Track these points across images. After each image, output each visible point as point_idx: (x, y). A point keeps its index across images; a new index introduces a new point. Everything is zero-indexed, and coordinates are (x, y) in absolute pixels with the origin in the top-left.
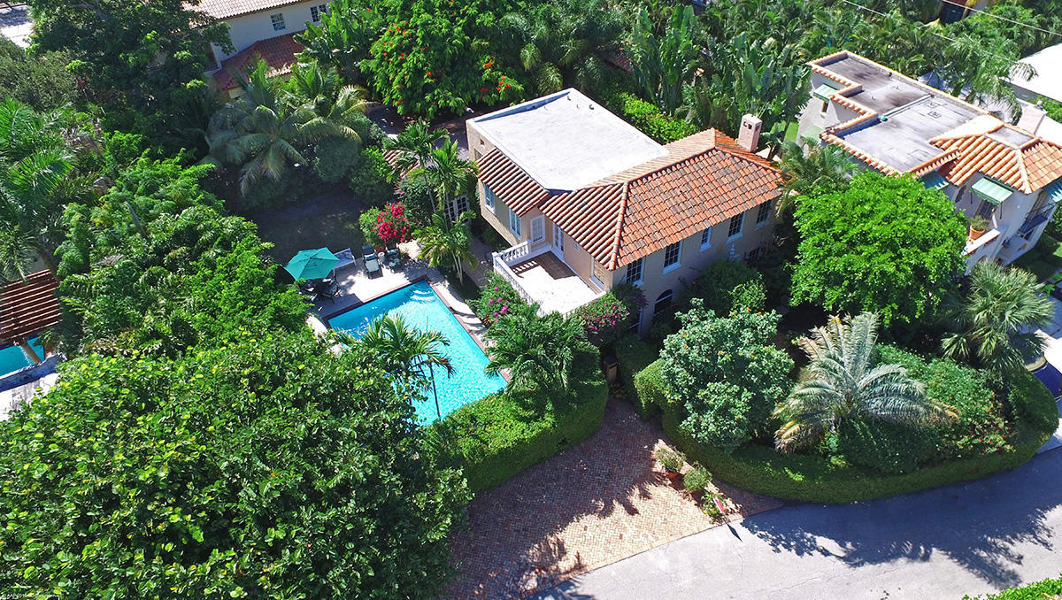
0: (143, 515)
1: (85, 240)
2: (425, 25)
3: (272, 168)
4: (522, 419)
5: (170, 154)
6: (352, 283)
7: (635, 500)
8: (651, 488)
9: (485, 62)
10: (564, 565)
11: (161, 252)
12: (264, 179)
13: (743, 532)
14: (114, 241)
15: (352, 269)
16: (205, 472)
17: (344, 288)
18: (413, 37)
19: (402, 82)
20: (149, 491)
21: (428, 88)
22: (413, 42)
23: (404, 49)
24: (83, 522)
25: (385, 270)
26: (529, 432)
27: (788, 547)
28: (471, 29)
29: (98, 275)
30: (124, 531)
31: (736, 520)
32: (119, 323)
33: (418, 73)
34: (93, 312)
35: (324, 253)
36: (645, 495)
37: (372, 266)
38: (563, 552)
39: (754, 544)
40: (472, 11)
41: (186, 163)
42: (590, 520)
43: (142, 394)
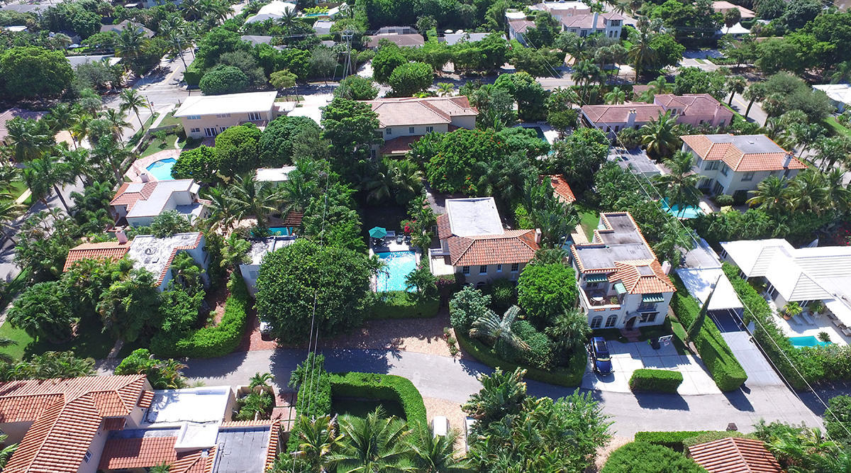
0: (302, 274)
1: (313, 208)
2: (449, 157)
3: (378, 195)
4: (408, 300)
5: (347, 183)
6: (390, 243)
7: (432, 340)
8: (439, 339)
9: (468, 177)
10: (400, 347)
11: (330, 216)
12: (374, 199)
13: (458, 362)
14: (319, 211)
15: (393, 238)
16: (316, 271)
17: (387, 244)
18: (443, 161)
19: (434, 177)
20: (304, 270)
21: (443, 181)
22: (443, 163)
23: (439, 164)
24: (291, 271)
25: (404, 242)
26: (407, 304)
27: (467, 372)
28: (466, 163)
29: (313, 218)
30: (297, 276)
31: (458, 358)
32: (313, 233)
33: (441, 174)
34: (308, 227)
35: (383, 230)
36: (436, 340)
37: (399, 240)
38: (402, 343)
39: (458, 366)
40: (469, 156)
41: (349, 188)
42: (415, 339)
43: (311, 251)
